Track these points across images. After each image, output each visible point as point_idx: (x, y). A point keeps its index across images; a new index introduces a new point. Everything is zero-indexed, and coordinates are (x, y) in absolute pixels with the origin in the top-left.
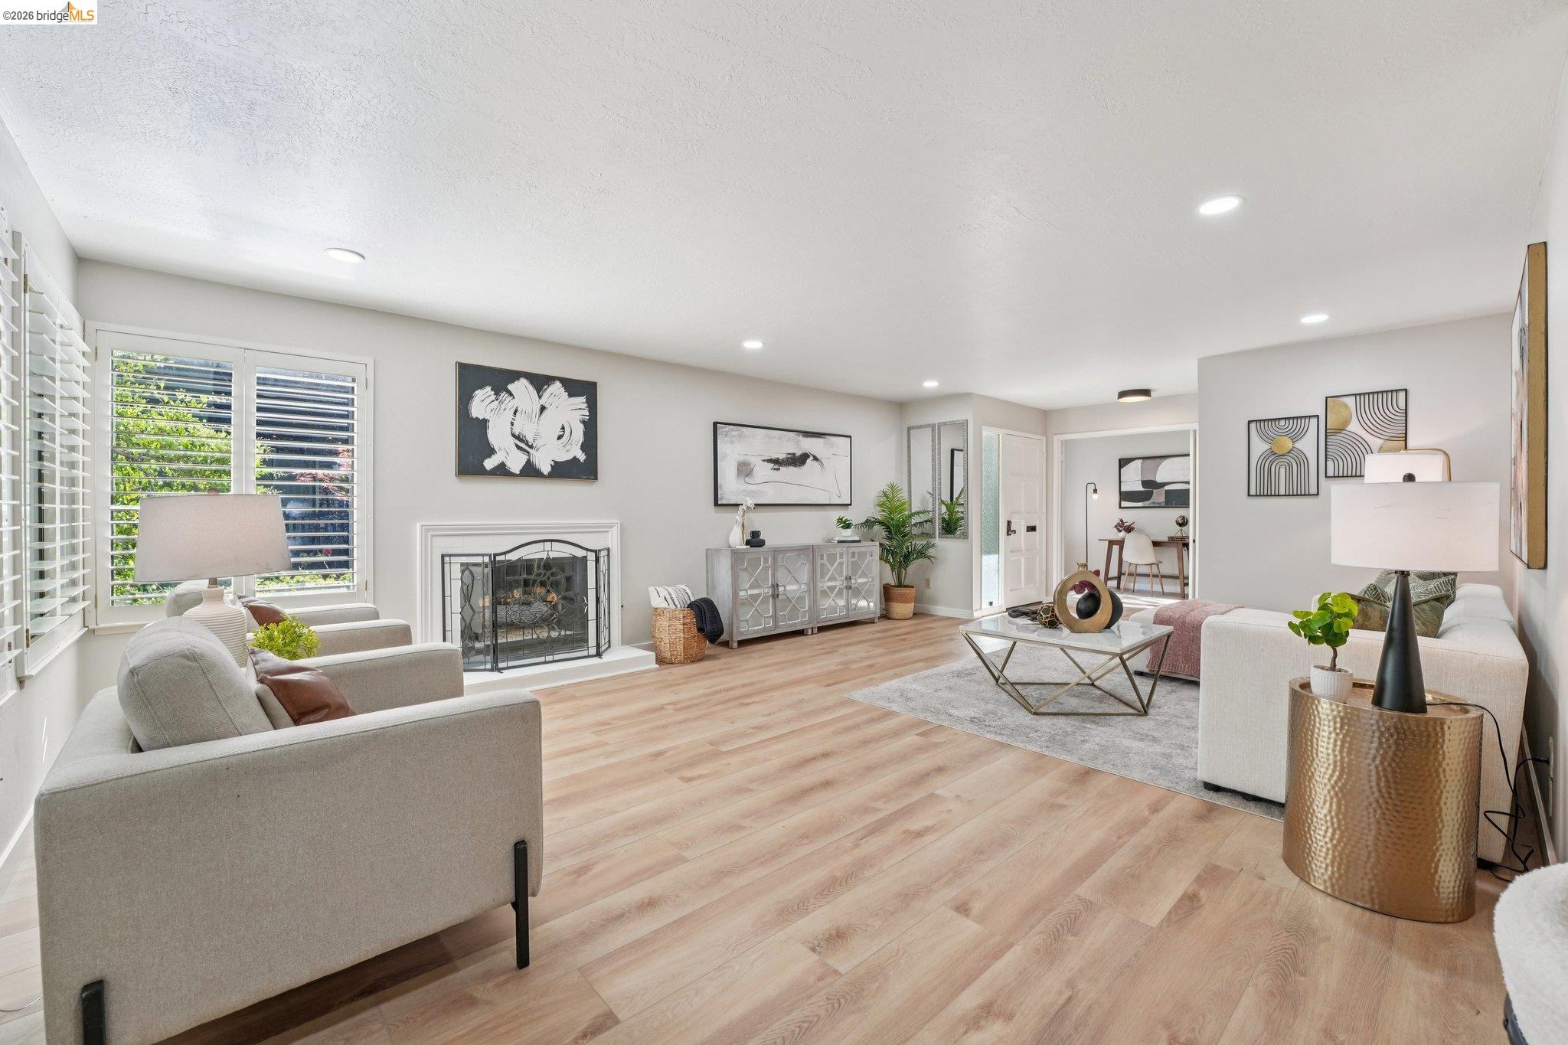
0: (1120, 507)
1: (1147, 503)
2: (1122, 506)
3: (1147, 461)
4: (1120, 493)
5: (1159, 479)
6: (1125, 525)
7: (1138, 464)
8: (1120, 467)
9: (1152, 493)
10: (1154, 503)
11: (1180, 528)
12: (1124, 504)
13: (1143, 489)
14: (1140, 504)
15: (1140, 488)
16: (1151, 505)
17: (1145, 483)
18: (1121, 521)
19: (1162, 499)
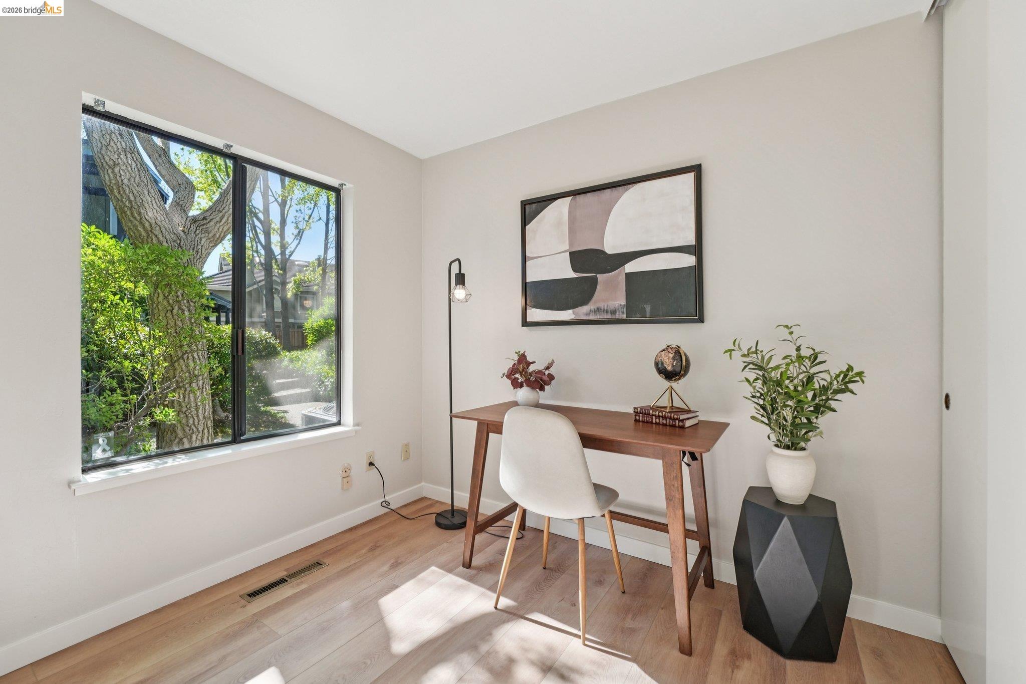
0: (525, 323)
1: (582, 312)
2: (529, 319)
3: (581, 199)
4: (525, 285)
5: (612, 245)
6: (532, 368)
7: (562, 207)
8: (525, 221)
9: (593, 282)
10: (598, 310)
11: (666, 384)
12: (535, 314)
13: (572, 275)
14: (567, 315)
15: (565, 271)
16: (592, 317)
17: (578, 259)
18: (522, 358)
19: (619, 300)
